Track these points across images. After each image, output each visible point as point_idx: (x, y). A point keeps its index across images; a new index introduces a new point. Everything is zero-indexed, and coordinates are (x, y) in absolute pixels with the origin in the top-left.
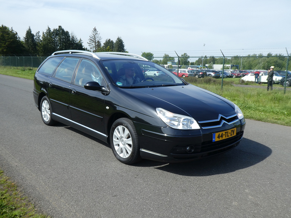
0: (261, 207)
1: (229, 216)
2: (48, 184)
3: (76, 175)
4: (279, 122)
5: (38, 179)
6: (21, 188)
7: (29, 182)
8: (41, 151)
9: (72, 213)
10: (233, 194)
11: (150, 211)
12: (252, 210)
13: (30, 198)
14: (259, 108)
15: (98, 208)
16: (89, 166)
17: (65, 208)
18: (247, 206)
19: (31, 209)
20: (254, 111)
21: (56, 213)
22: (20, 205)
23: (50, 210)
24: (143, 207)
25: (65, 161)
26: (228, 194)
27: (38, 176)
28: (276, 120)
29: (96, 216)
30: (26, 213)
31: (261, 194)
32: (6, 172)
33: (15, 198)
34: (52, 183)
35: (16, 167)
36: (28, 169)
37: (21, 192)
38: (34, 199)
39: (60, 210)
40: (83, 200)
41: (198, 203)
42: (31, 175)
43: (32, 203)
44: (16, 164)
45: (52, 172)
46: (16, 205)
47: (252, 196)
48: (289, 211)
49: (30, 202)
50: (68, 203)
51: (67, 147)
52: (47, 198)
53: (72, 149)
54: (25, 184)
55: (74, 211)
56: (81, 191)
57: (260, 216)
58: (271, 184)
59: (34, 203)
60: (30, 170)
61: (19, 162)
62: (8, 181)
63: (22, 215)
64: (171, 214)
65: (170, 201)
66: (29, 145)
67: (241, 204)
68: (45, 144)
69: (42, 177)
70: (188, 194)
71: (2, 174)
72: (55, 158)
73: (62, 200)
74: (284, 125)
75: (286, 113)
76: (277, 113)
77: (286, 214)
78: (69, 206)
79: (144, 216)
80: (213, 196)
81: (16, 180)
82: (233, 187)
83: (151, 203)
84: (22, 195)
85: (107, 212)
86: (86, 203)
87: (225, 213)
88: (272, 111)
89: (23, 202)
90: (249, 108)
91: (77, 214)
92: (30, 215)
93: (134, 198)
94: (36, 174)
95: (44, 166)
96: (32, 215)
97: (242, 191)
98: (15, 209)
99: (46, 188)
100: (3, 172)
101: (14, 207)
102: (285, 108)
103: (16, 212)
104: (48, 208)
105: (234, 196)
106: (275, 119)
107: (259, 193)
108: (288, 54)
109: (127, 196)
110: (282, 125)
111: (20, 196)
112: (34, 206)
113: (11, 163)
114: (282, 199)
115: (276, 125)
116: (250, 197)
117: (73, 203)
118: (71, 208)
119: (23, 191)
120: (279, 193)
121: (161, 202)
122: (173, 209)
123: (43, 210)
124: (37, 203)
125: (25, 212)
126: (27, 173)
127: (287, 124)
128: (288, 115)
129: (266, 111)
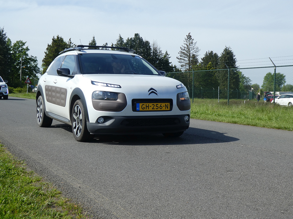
2: (129, 209)
3: (175, 203)
5: (114, 203)
7: (100, 205)
8: (115, 174)
16: (195, 195)
25: (154, 186)
27: (112, 200)
32: (64, 193)
34: (136, 209)
35: (79, 188)
36: (97, 191)
42: (103, 198)
44: (79, 185)
45: (135, 197)
51: (155, 172)
53: (164, 174)
54: (93, 207)
60: (101, 193)
61: (84, 184)
62: (68, 203)
66: (96, 168)
68: (120, 167)
69: (119, 201)
71: (59, 195)
72: (138, 182)
81: (80, 203)
95: (122, 190)
100: (60, 193)
113: (71, 184)
119: (92, 215)
126: (96, 195)
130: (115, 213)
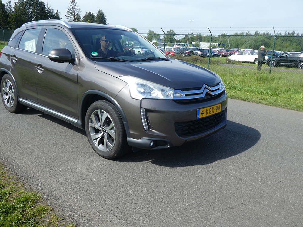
0: (243, 181)
1: (214, 189)
2: (35, 163)
3: (64, 155)
4: (263, 102)
5: (25, 159)
6: (7, 167)
7: (15, 161)
8: (24, 130)
9: (62, 190)
10: (218, 170)
11: (139, 187)
12: (235, 184)
13: (18, 177)
14: (245, 88)
15: (88, 185)
16: (76, 146)
17: (54, 185)
18: (231, 181)
19: (20, 187)
20: (239, 91)
21: (46, 190)
22: (8, 184)
23: (40, 187)
24: (132, 183)
25: (51, 141)
26: (213, 170)
27: (23, 156)
28: (261, 100)
29: (87, 192)
30: (15, 191)
31: (243, 170)
33: (2, 177)
34: (40, 162)
36: (12, 148)
37: (8, 171)
38: (22, 178)
39: (50, 187)
40: (72, 178)
41: (185, 179)
42: (17, 155)
43: (21, 181)
45: (38, 151)
46: (4, 184)
47: (235, 171)
48: (268, 184)
49: (18, 180)
50: (57, 181)
52: (36, 177)
53: (57, 129)
54: (10, 163)
55: (65, 188)
56: (70, 169)
57: (242, 189)
58: (253, 160)
59: (22, 181)
60: (15, 150)
61: (2, 142)
63: (11, 193)
64: (159, 189)
65: (158, 178)
66: (11, 125)
67: (225, 179)
68: (27, 124)
69: (28, 157)
70: (176, 171)
72: (40, 138)
73: (52, 179)
74: (268, 105)
75: (270, 93)
76: (262, 93)
77: (265, 186)
78: (58, 184)
79: (134, 191)
80: (199, 172)
82: (218, 164)
83: (140, 179)
84: (9, 174)
85: (97, 188)
86: (75, 181)
87: (210, 187)
88: (257, 91)
89: (11, 180)
90: (235, 88)
91: (68, 191)
92: (19, 192)
93: (123, 175)
94: (22, 153)
95: (30, 146)
96: (22, 193)
97: (226, 167)
98: (4, 187)
99: (34, 167)
101: (2, 185)
102: (270, 88)
103: (5, 190)
104: (38, 186)
105: (219, 172)
107: (242, 169)
108: (275, 33)
109: (116, 173)
110: (266, 104)
111: (8, 175)
112: (23, 184)
114: (263, 173)
115: (260, 105)
116: (234, 172)
117: (63, 181)
118: (61, 186)
119: (10, 170)
120: (260, 168)
121: (150, 179)
122: (161, 184)
123: (32, 188)
124: (25, 181)
125: (15, 189)
126: (12, 153)
127: (271, 104)
128: (272, 95)
129: (251, 92)
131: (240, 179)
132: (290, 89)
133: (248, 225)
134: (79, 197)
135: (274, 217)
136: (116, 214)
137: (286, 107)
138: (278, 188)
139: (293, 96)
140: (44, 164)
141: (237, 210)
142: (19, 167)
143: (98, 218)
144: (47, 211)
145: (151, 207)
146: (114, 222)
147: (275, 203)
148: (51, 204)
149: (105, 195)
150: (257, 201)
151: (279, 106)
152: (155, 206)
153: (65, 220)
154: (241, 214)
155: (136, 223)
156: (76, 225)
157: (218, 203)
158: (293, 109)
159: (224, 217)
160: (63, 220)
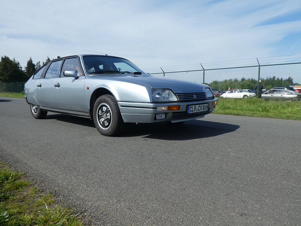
0: (243, 159)
1: (212, 165)
2: (28, 153)
3: (59, 147)
4: (255, 115)
7: (8, 152)
8: (27, 134)
9: (49, 169)
11: (132, 165)
12: (234, 161)
13: (7, 162)
15: (78, 165)
17: (42, 166)
23: (26, 168)
36: (10, 144)
39: (36, 168)
42: (12, 148)
45: (35, 146)
50: (46, 163)
55: (52, 168)
64: (153, 166)
65: (152, 159)
66: (16, 132)
67: (224, 158)
68: (32, 130)
69: (23, 149)
70: (172, 154)
72: (40, 137)
73: (41, 162)
74: (260, 117)
75: (260, 110)
76: (253, 110)
77: (268, 162)
78: (46, 165)
80: (196, 154)
83: (134, 160)
86: (65, 163)
87: (208, 163)
88: (248, 109)
90: (228, 108)
93: (116, 158)
94: (18, 147)
95: (27, 143)
97: (224, 150)
99: (26, 155)
102: (260, 106)
105: (217, 154)
106: (251, 114)
107: (241, 151)
110: (258, 117)
117: (52, 163)
118: (49, 166)
122: (155, 163)
127: (262, 116)
128: (263, 111)
129: (243, 110)
130: (17, 156)
131: (240, 158)
132: (278, 106)
133: (253, 190)
134: (65, 174)
135: (283, 183)
136: (103, 185)
137: (277, 118)
138: (282, 163)
139: (282, 111)
140: (37, 153)
141: (239, 179)
142: (10, 156)
143: (81, 188)
144: (27, 186)
145: (142, 179)
146: (98, 191)
147: (281, 173)
148: (33, 180)
149: (93, 171)
150: (260, 172)
151: (270, 117)
152: (147, 179)
153: (45, 192)
154: (244, 182)
155: (124, 192)
156: (55, 195)
157: (217, 175)
158: (283, 118)
159: (225, 185)
160: (42, 192)
